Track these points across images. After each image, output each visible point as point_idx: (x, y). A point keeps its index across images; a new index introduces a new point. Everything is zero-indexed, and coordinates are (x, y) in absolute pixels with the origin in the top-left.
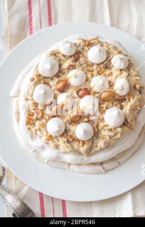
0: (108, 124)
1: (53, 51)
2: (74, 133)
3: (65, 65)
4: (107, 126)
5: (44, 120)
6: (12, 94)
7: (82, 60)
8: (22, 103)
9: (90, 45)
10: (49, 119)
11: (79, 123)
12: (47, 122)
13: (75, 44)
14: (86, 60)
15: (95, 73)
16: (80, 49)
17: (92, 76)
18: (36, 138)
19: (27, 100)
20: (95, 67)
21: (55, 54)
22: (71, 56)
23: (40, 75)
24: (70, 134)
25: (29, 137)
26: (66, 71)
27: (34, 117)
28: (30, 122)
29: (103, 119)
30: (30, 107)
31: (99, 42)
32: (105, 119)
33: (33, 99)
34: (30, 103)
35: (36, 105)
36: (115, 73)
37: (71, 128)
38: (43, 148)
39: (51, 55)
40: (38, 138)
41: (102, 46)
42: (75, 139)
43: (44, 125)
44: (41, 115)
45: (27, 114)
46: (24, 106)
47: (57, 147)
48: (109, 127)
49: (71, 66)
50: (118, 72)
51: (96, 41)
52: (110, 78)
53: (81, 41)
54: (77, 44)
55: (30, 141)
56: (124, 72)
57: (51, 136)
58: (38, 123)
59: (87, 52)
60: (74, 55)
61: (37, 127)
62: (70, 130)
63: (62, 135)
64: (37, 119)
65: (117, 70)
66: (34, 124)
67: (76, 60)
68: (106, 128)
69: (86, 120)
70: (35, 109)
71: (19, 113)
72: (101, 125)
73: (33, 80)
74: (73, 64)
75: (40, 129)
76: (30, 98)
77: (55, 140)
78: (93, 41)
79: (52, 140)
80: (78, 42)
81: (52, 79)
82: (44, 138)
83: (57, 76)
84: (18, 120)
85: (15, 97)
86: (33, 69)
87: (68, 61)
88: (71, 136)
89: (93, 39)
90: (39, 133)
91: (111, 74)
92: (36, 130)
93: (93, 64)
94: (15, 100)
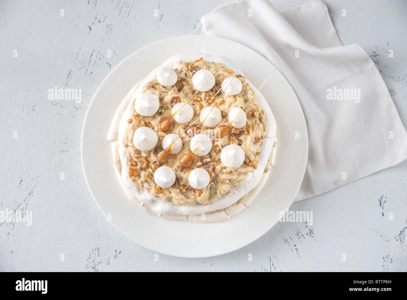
0: (226, 166)
1: (151, 83)
2: (187, 181)
3: (168, 98)
4: (225, 168)
5: (150, 170)
6: (109, 137)
7: (186, 88)
8: (122, 149)
9: (193, 68)
10: (156, 169)
11: (192, 169)
12: (154, 171)
13: (176, 70)
14: (191, 88)
15: (204, 103)
16: (182, 75)
17: (201, 107)
18: (143, 190)
19: (127, 146)
20: (203, 96)
21: (153, 86)
22: (173, 86)
23: (138, 116)
24: (182, 183)
25: (136, 190)
26: (169, 105)
27: (139, 167)
28: (134, 173)
29: (219, 159)
30: (132, 154)
31: (205, 63)
32: (222, 160)
33: (133, 146)
34: (131, 150)
35: (138, 152)
36: (228, 101)
37: (183, 175)
38: (153, 201)
39: (149, 88)
40: (146, 191)
41: (209, 68)
42: (189, 189)
43: (151, 176)
44: (145, 164)
45: (129, 163)
46: (125, 153)
47: (170, 200)
48: (228, 170)
49: (174, 98)
50: (232, 99)
51: (201, 63)
52: (222, 107)
53: (182, 65)
54: (179, 70)
55: (137, 195)
56: (238, 98)
57: (161, 188)
58: (143, 174)
59: (191, 78)
60: (176, 85)
61: (142, 179)
62: (181, 178)
63: (174, 186)
64: (142, 169)
65: (230, 97)
66: (139, 176)
67: (179, 90)
68: (224, 171)
69: (199, 164)
70: (138, 158)
71: (119, 161)
72: (218, 168)
73: (131, 122)
74: (176, 95)
75: (146, 181)
76: (130, 144)
77: (166, 192)
78: (197, 64)
79: (162, 192)
80: (179, 67)
81: (154, 117)
82: (153, 191)
83: (159, 113)
84: (120, 170)
85: (113, 141)
86: (129, 107)
87: (171, 92)
88: (184, 186)
89: (197, 61)
90: (146, 185)
91: (223, 102)
92: (142, 183)
93: (200, 93)
94: (113, 145)
